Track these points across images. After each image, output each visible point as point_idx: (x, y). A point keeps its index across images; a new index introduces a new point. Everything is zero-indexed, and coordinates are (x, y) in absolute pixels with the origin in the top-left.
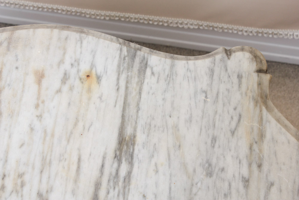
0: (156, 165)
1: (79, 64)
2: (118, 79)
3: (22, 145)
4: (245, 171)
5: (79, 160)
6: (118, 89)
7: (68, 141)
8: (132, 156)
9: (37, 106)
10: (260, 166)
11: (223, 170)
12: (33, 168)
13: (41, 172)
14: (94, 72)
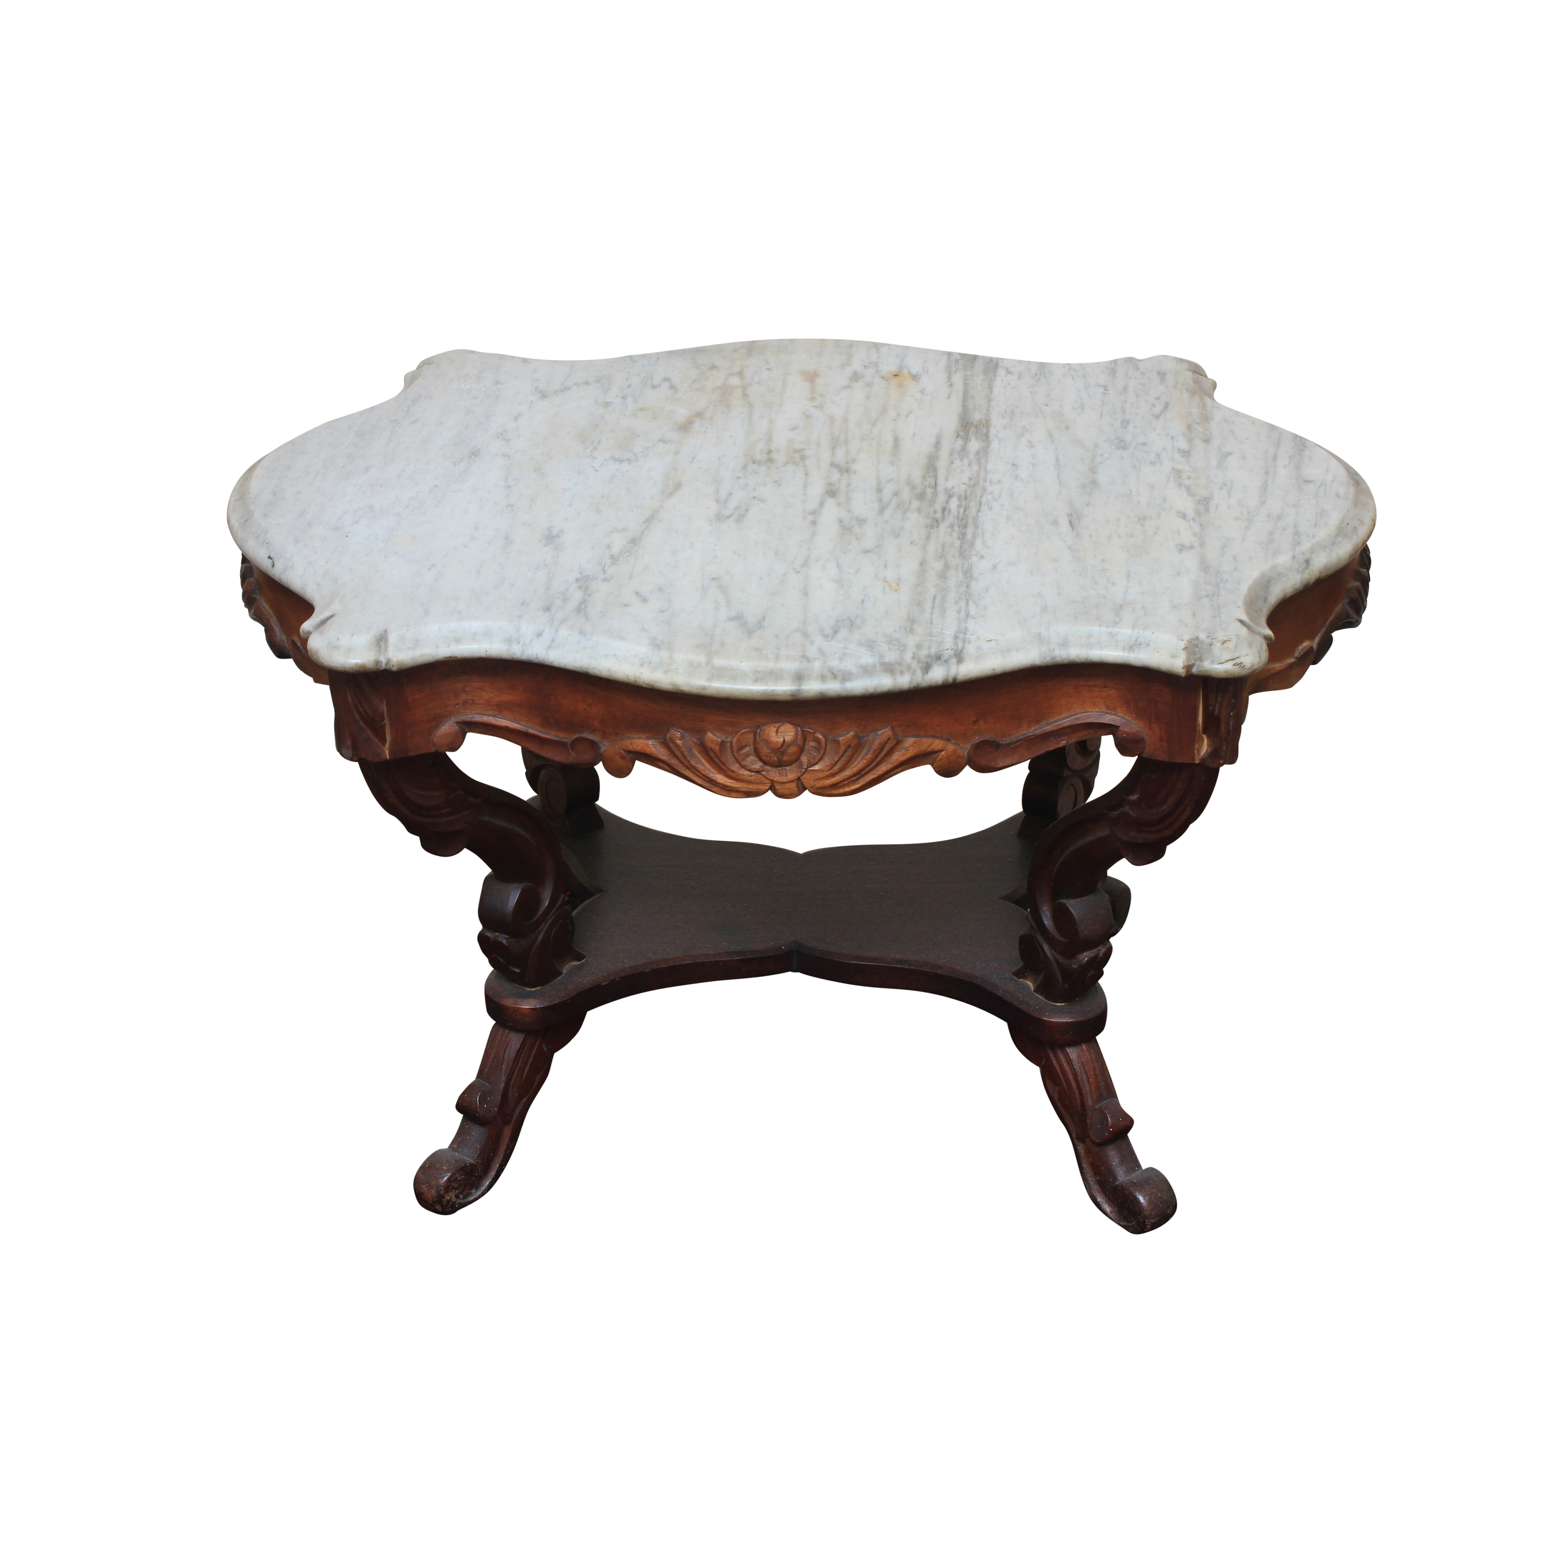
0: (1029, 441)
1: (877, 366)
2: (949, 377)
3: (794, 429)
4: (1183, 444)
5: (896, 440)
6: (950, 385)
7: (874, 425)
8: (987, 436)
9: (813, 399)
10: (1207, 441)
11: (1144, 444)
12: (818, 445)
13: (833, 448)
14: (905, 371)
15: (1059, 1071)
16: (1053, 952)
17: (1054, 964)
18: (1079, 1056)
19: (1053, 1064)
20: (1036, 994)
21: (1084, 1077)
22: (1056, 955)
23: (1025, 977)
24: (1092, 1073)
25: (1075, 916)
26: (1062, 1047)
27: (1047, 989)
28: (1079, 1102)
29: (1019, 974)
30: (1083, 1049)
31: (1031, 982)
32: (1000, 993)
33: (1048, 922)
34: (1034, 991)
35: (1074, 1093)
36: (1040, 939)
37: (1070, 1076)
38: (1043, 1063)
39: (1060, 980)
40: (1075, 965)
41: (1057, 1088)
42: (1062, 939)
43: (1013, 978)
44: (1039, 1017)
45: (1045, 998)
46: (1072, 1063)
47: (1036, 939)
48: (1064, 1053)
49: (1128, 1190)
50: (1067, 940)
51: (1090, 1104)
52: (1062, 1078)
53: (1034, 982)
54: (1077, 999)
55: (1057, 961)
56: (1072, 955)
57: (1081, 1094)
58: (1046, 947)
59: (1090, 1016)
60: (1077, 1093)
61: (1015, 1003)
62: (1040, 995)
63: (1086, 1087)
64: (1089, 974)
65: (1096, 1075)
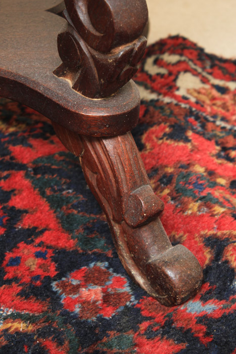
15: (96, 161)
16: (89, 47)
17: (91, 60)
18: (115, 148)
19: (92, 155)
20: (74, 90)
21: (120, 167)
22: (92, 51)
23: (64, 75)
24: (127, 163)
25: (111, 7)
26: (100, 139)
27: (84, 86)
28: (115, 189)
29: (59, 72)
30: (119, 141)
31: (70, 80)
32: (40, 90)
33: (83, 15)
34: (72, 88)
35: (111, 181)
36: (77, 36)
37: (107, 166)
38: (83, 153)
39: (97, 76)
40: (110, 59)
41: (96, 176)
42: (97, 34)
43: (54, 76)
44: (77, 112)
45: (82, 94)
46: (108, 154)
47: (73, 36)
48: (101, 145)
49: (160, 269)
50: (102, 35)
51: (126, 191)
52: (99, 167)
53: (73, 79)
54: (113, 94)
55: (93, 57)
56: (107, 50)
57: (117, 182)
58: (82, 44)
59: (126, 109)
60: (113, 181)
61: (55, 99)
62: (78, 91)
63: (122, 176)
64: (125, 69)
65: (130, 165)
